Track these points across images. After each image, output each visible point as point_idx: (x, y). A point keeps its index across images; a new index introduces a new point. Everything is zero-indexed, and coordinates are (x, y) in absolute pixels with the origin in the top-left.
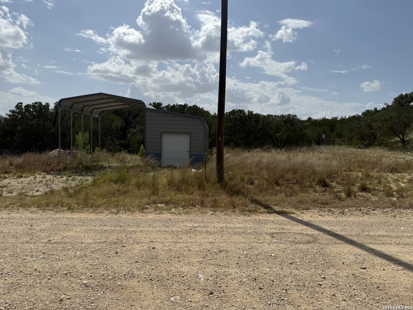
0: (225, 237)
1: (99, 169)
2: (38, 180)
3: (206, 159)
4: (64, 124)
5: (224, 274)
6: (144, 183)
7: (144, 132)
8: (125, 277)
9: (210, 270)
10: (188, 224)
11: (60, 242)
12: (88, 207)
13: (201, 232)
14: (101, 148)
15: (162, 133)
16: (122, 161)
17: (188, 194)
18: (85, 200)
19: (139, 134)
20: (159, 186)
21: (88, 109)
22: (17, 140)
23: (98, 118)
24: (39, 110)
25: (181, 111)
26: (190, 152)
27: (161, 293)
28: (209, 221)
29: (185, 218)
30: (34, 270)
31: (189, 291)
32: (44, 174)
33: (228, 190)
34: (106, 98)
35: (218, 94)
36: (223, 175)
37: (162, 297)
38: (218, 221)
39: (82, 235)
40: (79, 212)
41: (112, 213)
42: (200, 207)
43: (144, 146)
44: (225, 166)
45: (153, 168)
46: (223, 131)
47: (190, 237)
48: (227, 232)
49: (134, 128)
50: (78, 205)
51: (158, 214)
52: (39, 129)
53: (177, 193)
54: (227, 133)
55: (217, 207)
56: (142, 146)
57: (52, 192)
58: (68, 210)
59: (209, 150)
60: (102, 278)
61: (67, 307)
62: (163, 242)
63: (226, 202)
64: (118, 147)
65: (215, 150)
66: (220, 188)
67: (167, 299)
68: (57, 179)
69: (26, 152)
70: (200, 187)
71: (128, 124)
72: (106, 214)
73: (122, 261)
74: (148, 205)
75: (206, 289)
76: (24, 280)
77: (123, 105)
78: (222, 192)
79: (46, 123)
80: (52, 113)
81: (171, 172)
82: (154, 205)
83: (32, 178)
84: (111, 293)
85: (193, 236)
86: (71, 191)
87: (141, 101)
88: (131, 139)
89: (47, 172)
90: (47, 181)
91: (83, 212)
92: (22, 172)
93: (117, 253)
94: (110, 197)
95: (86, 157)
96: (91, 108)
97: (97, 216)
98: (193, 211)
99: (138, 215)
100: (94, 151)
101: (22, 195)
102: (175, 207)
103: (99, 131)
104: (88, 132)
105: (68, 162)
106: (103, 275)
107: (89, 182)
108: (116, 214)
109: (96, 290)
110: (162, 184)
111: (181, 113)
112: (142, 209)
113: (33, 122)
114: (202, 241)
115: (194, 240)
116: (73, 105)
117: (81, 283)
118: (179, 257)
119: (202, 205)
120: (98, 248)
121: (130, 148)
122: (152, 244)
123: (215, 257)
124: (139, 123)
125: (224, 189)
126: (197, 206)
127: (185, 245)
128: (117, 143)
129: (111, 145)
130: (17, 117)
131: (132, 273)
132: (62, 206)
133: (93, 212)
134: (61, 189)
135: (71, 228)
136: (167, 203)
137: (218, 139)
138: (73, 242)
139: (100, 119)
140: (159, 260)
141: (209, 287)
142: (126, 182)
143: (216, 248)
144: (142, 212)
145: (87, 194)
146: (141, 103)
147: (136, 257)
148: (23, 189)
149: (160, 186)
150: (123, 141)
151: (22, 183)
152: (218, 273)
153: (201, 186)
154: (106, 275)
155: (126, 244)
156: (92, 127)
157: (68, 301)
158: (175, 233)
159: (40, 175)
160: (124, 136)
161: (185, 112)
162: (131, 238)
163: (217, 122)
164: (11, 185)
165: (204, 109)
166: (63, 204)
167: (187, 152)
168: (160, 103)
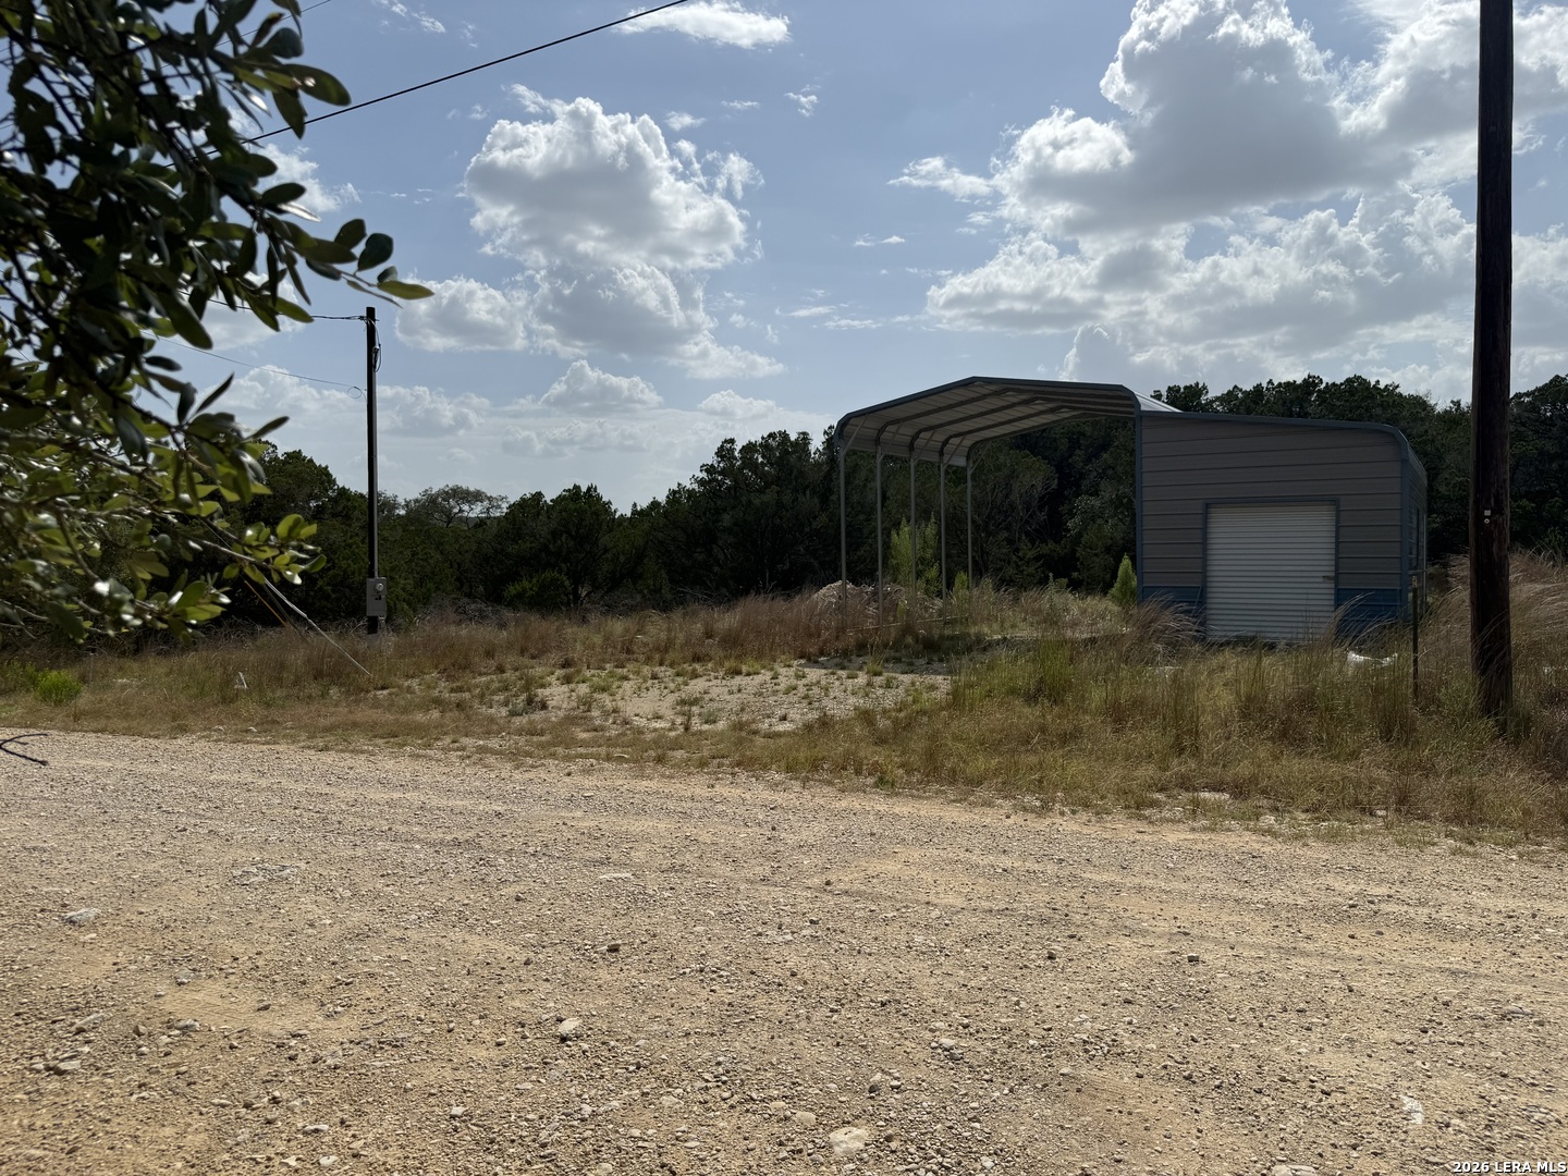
0: (1525, 957)
1: (969, 649)
2: (784, 683)
3: (1415, 608)
4: (855, 498)
5: (1529, 1117)
6: (1137, 703)
7: (1130, 506)
8: (1086, 1051)
9: (1455, 1086)
10: (1338, 885)
11: (860, 893)
12: (939, 781)
13: (1405, 925)
14: (973, 576)
15: (1207, 506)
16: (1051, 619)
17: (1336, 758)
18: (931, 756)
19: (1112, 517)
20: (1202, 719)
21: (929, 440)
22: (721, 557)
23: (964, 469)
24: (780, 458)
25: (1290, 409)
26: (1336, 579)
27: (1231, 1139)
28: (1444, 879)
29: (1325, 857)
30: (788, 973)
31: (1355, 1154)
32: (800, 665)
33: (1538, 748)
34: (989, 395)
35: (1473, 313)
36: (1508, 682)
37: (1237, 1156)
38: (1491, 883)
39: (928, 876)
40: (913, 796)
41: (1025, 809)
42: (1392, 816)
43: (1133, 559)
44: (1518, 636)
45: (1175, 649)
46: (1505, 481)
47: (1352, 937)
48: (1537, 937)
49: (1092, 495)
50: (908, 773)
51: (1205, 829)
52: (781, 519)
53: (1282, 752)
54: (1524, 488)
55: (1481, 821)
56: (1126, 562)
57: (825, 722)
58: (876, 785)
59: (1431, 570)
60: (1005, 1038)
61: (892, 1114)
62: (1232, 940)
63: (1527, 801)
64: (1031, 570)
65: (1462, 568)
66: (1492, 740)
67: (1258, 1165)
68: (837, 683)
69: (746, 593)
70: (1389, 731)
71: (1069, 482)
72: (1002, 812)
73: (1071, 989)
74: (1161, 790)
75: (1437, 1164)
76: (762, 999)
77: (1052, 411)
78: (1506, 759)
79: (801, 498)
80: (817, 464)
81: (1249, 663)
82: (1185, 796)
83: (766, 676)
84: (1037, 1099)
85: (1364, 933)
86: (883, 723)
87: (1121, 388)
88: (1080, 535)
89: (809, 660)
90: (809, 687)
91: (927, 798)
92: (739, 658)
93: (1051, 957)
94: (1014, 751)
95: (926, 609)
96: (939, 437)
97: (972, 815)
98: (1362, 832)
99: (1123, 829)
100: (950, 585)
101: (741, 729)
102: (1277, 810)
103: (966, 514)
104: (933, 520)
105: (869, 625)
106: (1006, 1030)
107: (939, 695)
108: (1039, 815)
109: (986, 1077)
110: (1215, 713)
111: (1291, 415)
112: (1137, 805)
113: (766, 498)
114: (1411, 960)
115: (1372, 951)
116: (882, 430)
117: (934, 1045)
118: (1305, 1011)
119: (1404, 809)
120: (983, 929)
121: (1078, 570)
122: (1184, 943)
123: (1477, 1035)
124: (1110, 472)
125: (1517, 743)
126: (1380, 813)
127: (1329, 967)
128: (1030, 555)
129: (1009, 562)
130: (721, 484)
131: (1114, 1041)
132: (858, 772)
133: (960, 801)
134: (852, 714)
135: (890, 849)
136: (1239, 790)
137: (1479, 517)
138: (899, 897)
139: (969, 473)
140: (1217, 1009)
141: (1452, 1157)
142: (1069, 699)
143: (1482, 1001)
144: (1140, 817)
145: (934, 737)
146: (1119, 397)
147: (1124, 985)
148: (742, 710)
149: (1206, 719)
150: (1051, 545)
151: (739, 691)
152: (1494, 1106)
153: (1394, 728)
154: (1019, 1032)
155: (1082, 929)
156: (942, 499)
157: (896, 1096)
158: (1284, 914)
159: (789, 666)
160: (1055, 528)
161: (1310, 410)
162: (1101, 909)
163: (1473, 440)
164: (710, 696)
165: (1398, 390)
166: (861, 764)
167: (1321, 580)
168: (1197, 384)
